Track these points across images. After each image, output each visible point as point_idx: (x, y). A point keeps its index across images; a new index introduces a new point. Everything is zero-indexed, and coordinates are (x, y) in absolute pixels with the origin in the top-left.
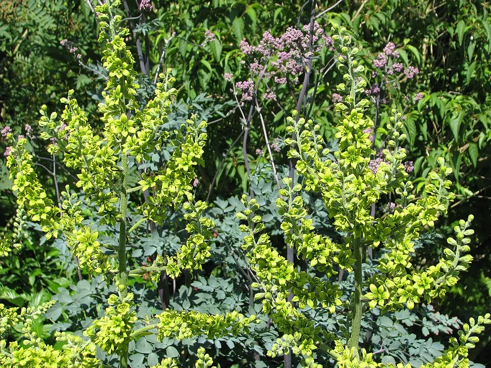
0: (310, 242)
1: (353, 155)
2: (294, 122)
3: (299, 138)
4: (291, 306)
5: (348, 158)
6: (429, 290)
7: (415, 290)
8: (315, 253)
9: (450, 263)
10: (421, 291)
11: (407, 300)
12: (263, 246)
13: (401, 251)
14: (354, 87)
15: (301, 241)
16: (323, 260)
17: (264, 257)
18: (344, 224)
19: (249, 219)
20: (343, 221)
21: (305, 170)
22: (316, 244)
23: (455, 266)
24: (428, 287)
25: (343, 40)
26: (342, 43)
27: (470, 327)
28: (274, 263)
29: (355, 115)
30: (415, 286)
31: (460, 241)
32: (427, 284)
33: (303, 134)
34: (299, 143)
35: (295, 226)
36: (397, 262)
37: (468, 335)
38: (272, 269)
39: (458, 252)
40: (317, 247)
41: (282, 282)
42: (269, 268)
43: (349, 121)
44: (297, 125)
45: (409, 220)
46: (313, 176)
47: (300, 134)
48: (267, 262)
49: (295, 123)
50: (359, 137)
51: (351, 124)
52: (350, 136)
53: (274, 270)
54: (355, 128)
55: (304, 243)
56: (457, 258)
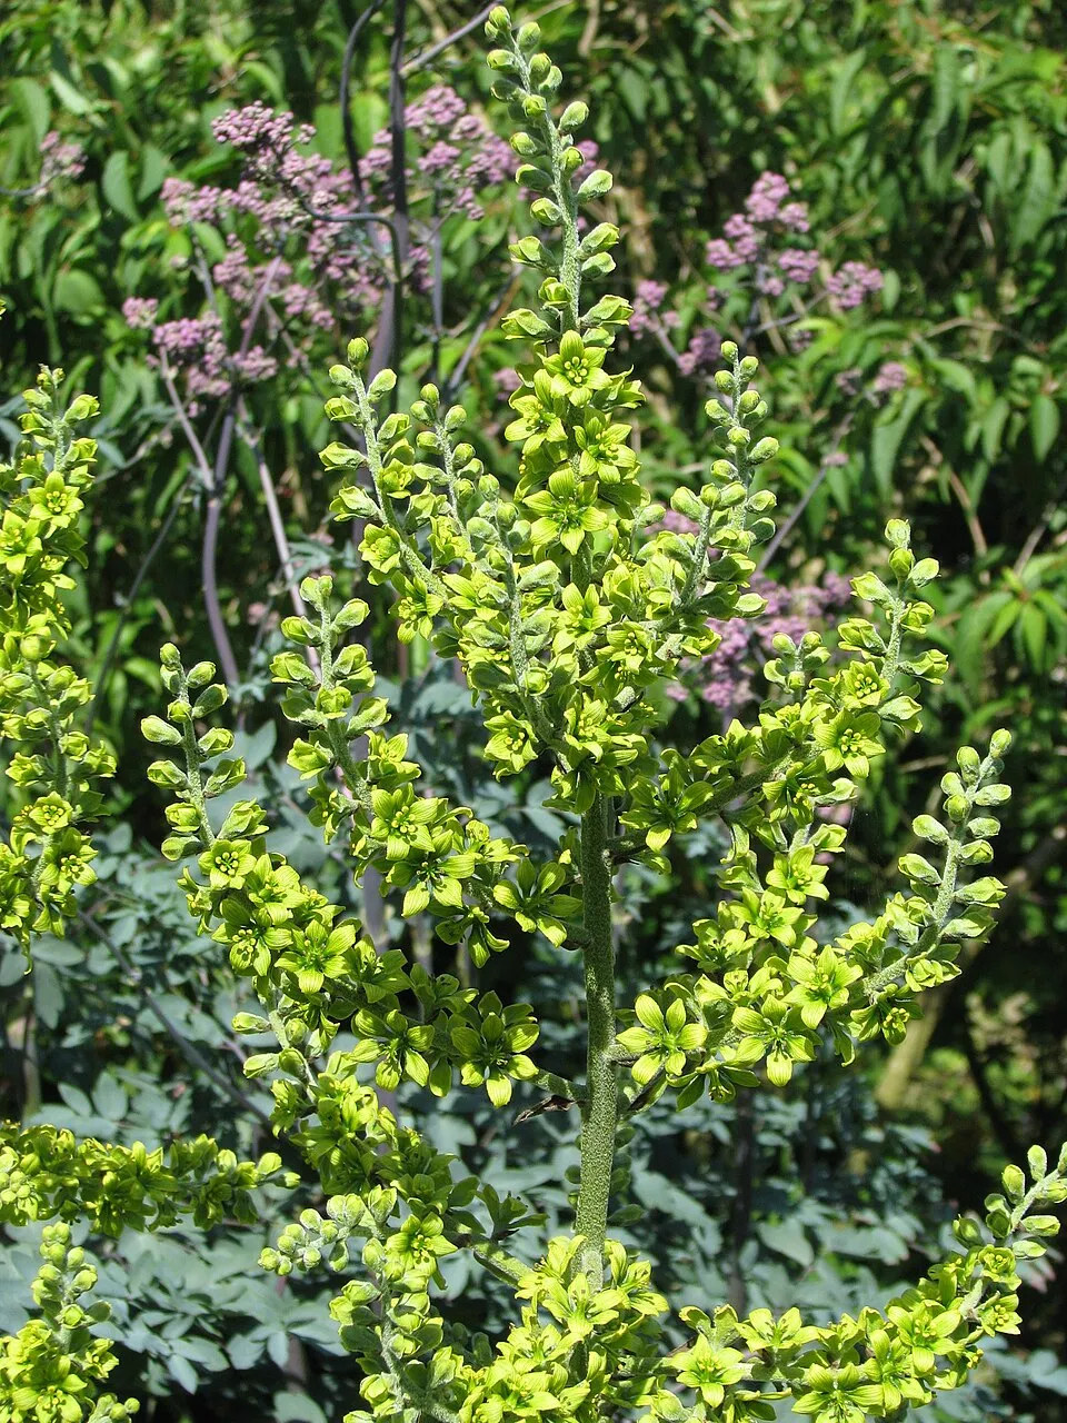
0: (401, 820)
1: (569, 508)
2: (357, 383)
3: (373, 445)
4: (375, 1103)
5: (549, 514)
6: (843, 1013)
7: (795, 1013)
8: (421, 864)
9: (920, 906)
10: (813, 1015)
11: (769, 1051)
12: (238, 843)
13: (777, 891)
14: (574, 249)
15: (363, 816)
16: (451, 894)
17: (238, 883)
18: (519, 751)
19: (190, 743)
20: (516, 738)
21: (394, 561)
22: (423, 830)
23: (939, 921)
24: (842, 998)
25: (528, 71)
26: (527, 81)
27: (1030, 1182)
28: (278, 912)
29: (574, 351)
30: (797, 996)
31: (960, 824)
32: (837, 987)
33: (388, 428)
34: (372, 460)
35: (342, 759)
36: (758, 932)
37: (1020, 1210)
38: (272, 932)
39: (950, 868)
40: (425, 842)
41: (310, 981)
42: (261, 929)
43: (552, 374)
44: (366, 397)
45: (782, 755)
46: (423, 585)
47: (376, 430)
48: (253, 906)
49: (360, 389)
50: (590, 438)
51: (558, 387)
52: (556, 432)
53: (280, 937)
54: (574, 400)
55: (376, 823)
56: (948, 889)
